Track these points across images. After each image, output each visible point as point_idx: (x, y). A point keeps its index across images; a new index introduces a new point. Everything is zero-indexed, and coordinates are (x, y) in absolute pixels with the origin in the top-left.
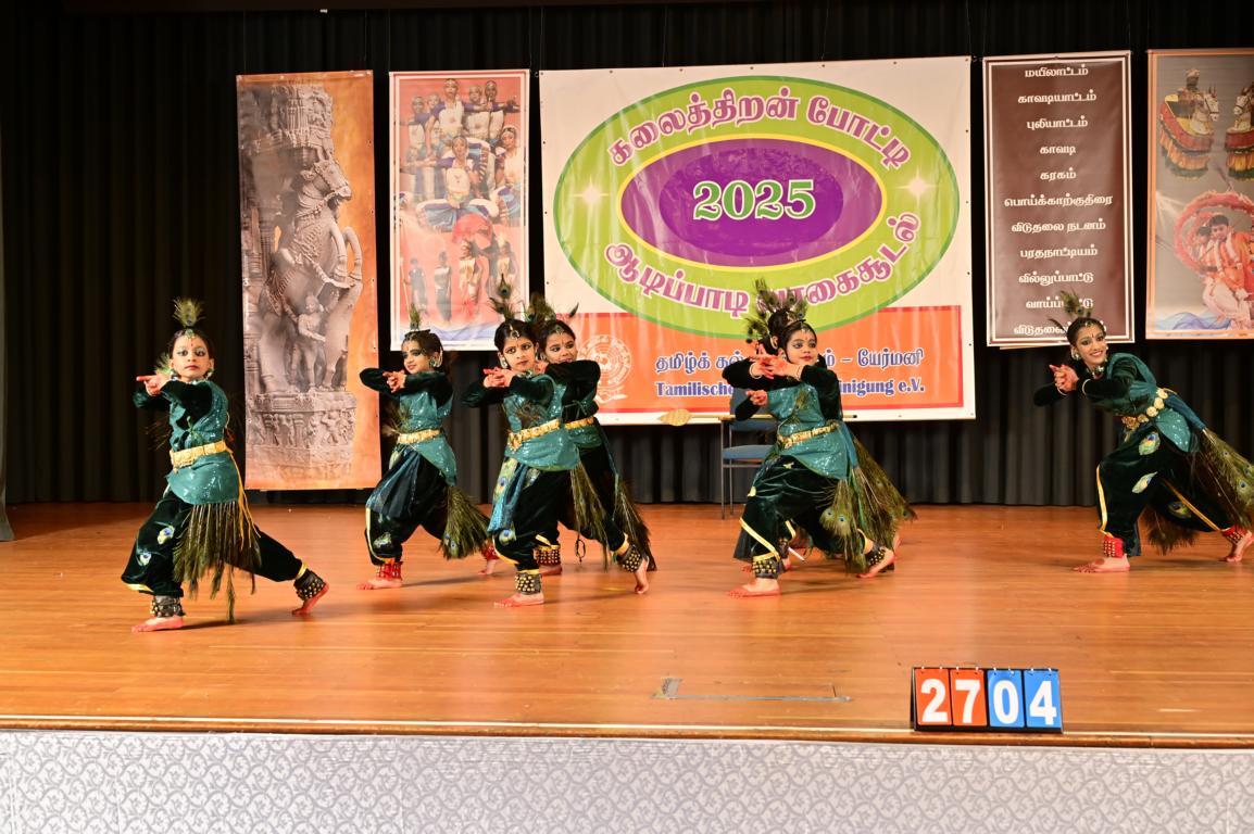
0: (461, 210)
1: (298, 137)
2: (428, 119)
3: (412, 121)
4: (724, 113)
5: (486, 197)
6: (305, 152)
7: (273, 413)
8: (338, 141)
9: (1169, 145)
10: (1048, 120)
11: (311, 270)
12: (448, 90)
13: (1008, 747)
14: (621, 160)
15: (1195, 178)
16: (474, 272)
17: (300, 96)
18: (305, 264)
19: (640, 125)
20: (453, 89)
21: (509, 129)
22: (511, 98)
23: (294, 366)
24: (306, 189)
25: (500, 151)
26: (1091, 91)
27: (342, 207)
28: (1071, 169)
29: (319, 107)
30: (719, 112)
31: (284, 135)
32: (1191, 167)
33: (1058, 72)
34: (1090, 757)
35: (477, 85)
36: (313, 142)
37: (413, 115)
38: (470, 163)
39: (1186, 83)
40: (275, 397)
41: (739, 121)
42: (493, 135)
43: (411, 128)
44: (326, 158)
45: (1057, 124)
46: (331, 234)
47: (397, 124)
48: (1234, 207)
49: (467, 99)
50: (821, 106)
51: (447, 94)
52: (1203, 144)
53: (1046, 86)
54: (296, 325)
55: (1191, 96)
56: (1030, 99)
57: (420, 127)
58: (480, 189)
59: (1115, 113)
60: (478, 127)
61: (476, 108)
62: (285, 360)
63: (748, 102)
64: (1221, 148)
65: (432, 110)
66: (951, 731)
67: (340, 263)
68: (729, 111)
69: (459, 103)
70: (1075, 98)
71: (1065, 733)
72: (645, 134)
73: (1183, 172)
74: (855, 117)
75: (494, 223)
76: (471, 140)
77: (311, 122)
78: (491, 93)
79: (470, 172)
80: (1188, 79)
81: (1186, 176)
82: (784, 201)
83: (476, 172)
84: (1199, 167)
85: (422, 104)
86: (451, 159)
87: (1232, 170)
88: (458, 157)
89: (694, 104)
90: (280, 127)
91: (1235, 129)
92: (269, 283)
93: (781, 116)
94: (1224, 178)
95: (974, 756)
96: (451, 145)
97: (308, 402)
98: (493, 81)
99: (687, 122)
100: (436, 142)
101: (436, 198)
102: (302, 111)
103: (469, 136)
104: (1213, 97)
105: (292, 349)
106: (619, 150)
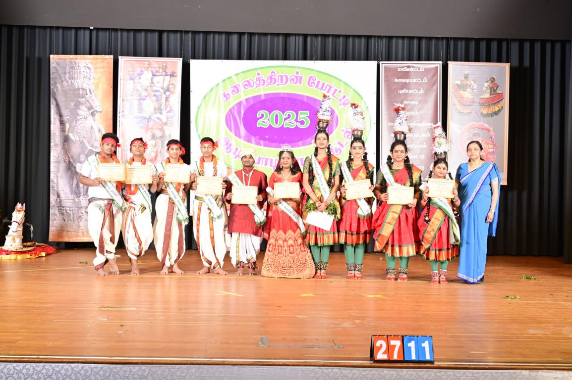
0: (149, 119)
1: (78, 83)
2: (136, 78)
3: (129, 78)
4: (271, 82)
5: (161, 113)
6: (81, 91)
7: (63, 207)
8: (97, 86)
9: (457, 102)
10: (407, 89)
11: (82, 143)
12: (145, 66)
13: (412, 369)
14: (225, 100)
15: (467, 116)
16: (155, 146)
17: (80, 65)
18: (80, 140)
19: (234, 85)
20: (148, 66)
21: (172, 84)
22: (173, 70)
23: (74, 186)
24: (81, 107)
25: (168, 93)
26: (425, 78)
27: (97, 116)
28: (416, 111)
29: (88, 70)
30: (269, 81)
31: (72, 82)
32: (465, 112)
33: (411, 69)
34: (445, 373)
35: (159, 64)
36: (85, 86)
37: (129, 76)
38: (154, 98)
39: (463, 76)
40: (64, 200)
41: (278, 85)
42: (165, 87)
43: (128, 82)
44: (91, 93)
45: (411, 91)
46: (92, 128)
47: (122, 80)
48: (482, 129)
49: (154, 70)
50: (313, 80)
51: (145, 68)
52: (470, 102)
53: (406, 75)
54: (75, 168)
55: (465, 82)
56: (400, 80)
57: (132, 81)
58: (159, 110)
59: (435, 87)
60: (158, 83)
61: (158, 74)
62: (70, 183)
63: (282, 77)
64: (478, 104)
65: (138, 74)
66: (389, 363)
67: (96, 140)
68: (273, 80)
69: (150, 72)
70: (419, 81)
71: (435, 363)
72: (236, 89)
73: (462, 114)
74: (328, 85)
75: (165, 125)
76: (155, 88)
77: (84, 77)
78: (165, 68)
79: (154, 102)
80: (465, 74)
81: (463, 115)
82: (296, 120)
83: (157, 103)
84: (469, 111)
85: (133, 71)
86: (146, 96)
87: (481, 113)
88: (149, 95)
89: (258, 77)
90: (70, 79)
91: (483, 96)
92: (64, 148)
93: (296, 83)
94: (478, 117)
95: (397, 373)
96: (146, 90)
97: (79, 202)
98: (165, 62)
99: (255, 85)
100: (139, 88)
101: (139, 113)
102: (80, 72)
103: (154, 86)
104: (475, 82)
105: (73, 178)
106: (225, 95)
